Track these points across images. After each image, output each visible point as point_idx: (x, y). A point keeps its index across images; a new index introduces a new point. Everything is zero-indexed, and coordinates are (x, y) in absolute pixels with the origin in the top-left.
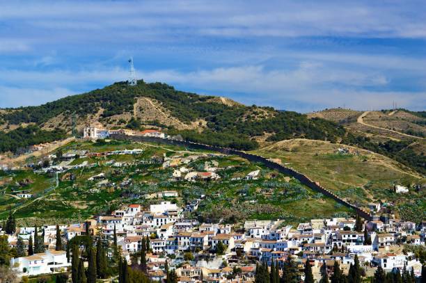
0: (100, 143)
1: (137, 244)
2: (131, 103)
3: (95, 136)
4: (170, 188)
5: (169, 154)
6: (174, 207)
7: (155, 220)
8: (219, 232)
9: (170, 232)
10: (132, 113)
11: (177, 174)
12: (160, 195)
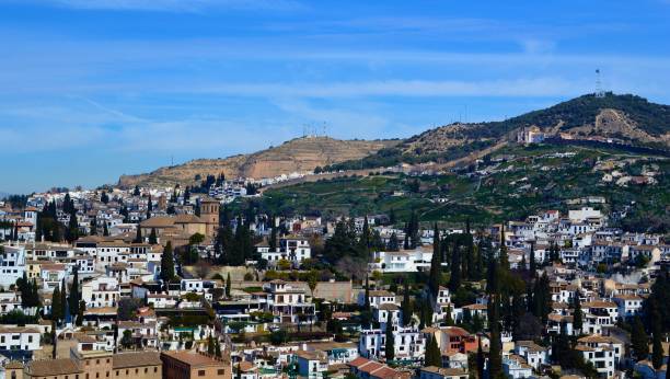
0: (533, 146)
1: (543, 251)
2: (594, 115)
3: (530, 140)
4: (596, 193)
5: (603, 158)
6: (597, 214)
7: (573, 228)
8: (644, 242)
9: (587, 241)
10: (594, 125)
11: (608, 178)
12: (584, 201)
